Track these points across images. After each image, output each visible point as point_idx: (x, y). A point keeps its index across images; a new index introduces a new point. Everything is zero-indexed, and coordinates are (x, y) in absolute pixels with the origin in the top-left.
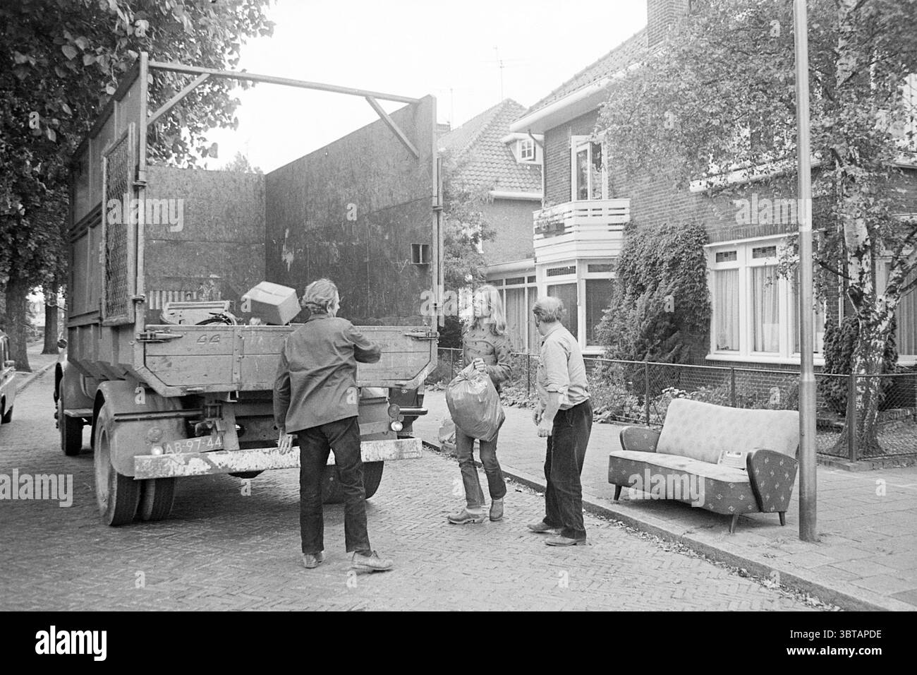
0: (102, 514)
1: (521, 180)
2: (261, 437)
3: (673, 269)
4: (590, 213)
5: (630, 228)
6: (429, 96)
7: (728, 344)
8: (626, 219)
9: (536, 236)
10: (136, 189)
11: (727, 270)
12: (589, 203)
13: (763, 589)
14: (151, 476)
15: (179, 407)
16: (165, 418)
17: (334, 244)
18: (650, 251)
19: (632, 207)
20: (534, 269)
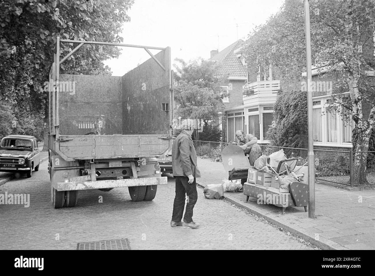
0: (52, 204)
2: (107, 176)
3: (295, 109)
4: (265, 86)
5: (280, 92)
6: (168, 47)
7: (318, 139)
8: (279, 88)
9: (244, 96)
11: (317, 109)
12: (265, 82)
13: (286, 236)
14: (63, 190)
15: (78, 165)
16: (72, 169)
17: (142, 103)
18: (287, 101)
19: (281, 83)
20: (243, 109)
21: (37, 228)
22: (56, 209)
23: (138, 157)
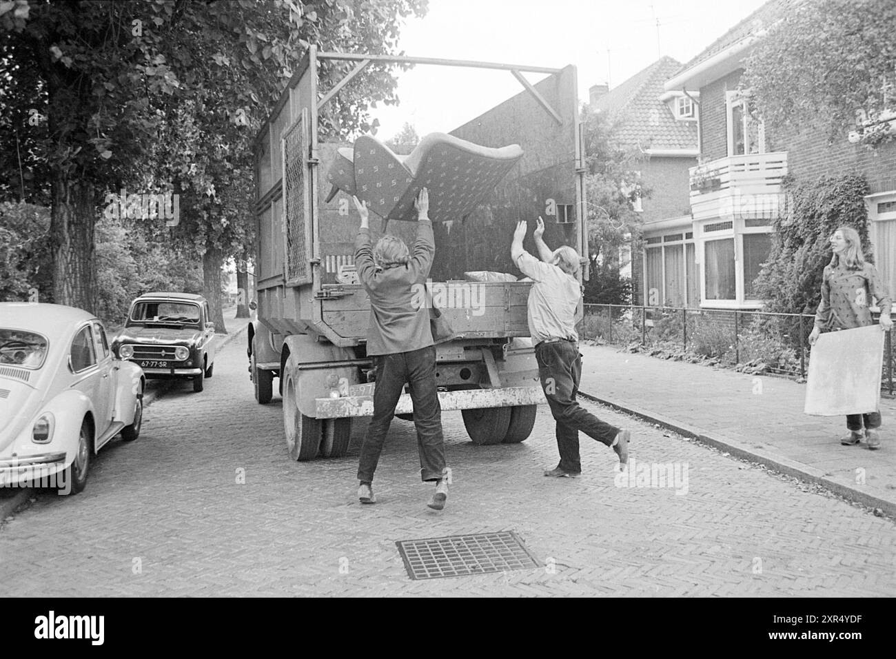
0: (291, 450)
1: (680, 138)
3: (833, 221)
4: (747, 167)
5: (788, 181)
6: (570, 66)
8: (784, 172)
9: (693, 193)
10: (310, 166)
11: (889, 221)
12: (746, 158)
14: (329, 416)
15: (353, 357)
16: (341, 366)
17: (489, 208)
18: (808, 204)
19: (789, 161)
20: (690, 226)
21: (280, 506)
22: (301, 464)
23: (506, 336)
